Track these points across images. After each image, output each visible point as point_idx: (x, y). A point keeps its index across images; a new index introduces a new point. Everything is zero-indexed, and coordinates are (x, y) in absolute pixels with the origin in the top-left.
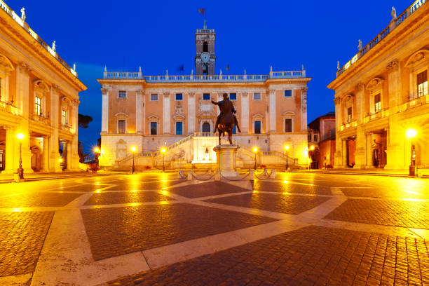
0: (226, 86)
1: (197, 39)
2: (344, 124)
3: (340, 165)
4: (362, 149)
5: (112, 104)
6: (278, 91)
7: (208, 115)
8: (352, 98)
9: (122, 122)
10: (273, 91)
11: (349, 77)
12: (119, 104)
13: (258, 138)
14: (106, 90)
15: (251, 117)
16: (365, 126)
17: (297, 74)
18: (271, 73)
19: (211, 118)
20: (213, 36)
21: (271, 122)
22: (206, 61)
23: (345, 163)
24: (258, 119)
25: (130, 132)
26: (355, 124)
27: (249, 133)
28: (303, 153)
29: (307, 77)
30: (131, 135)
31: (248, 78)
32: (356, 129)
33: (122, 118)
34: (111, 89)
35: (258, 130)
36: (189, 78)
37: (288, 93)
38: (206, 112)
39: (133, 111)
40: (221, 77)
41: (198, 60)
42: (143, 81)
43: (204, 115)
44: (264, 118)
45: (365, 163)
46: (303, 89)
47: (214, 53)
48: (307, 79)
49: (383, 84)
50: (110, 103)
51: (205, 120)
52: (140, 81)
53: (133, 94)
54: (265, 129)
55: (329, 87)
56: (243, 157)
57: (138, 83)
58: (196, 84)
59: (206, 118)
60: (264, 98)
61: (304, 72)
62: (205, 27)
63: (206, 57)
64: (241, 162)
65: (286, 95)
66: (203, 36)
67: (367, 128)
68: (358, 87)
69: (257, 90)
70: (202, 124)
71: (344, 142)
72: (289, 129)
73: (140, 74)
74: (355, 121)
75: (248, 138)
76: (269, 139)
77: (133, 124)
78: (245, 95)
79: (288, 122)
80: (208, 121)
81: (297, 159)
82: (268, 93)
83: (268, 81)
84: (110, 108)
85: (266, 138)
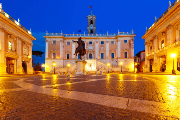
0: (99, 38)
1: (88, 19)
2: (149, 54)
3: (147, 71)
4: (156, 64)
5: (50, 46)
6: (121, 40)
7: (92, 51)
8: (152, 42)
9: (54, 54)
10: (119, 40)
11: (151, 33)
12: (53, 46)
13: (113, 60)
14: (47, 41)
15: (110, 52)
16: (157, 54)
17: (130, 33)
18: (119, 33)
19: (93, 52)
20: (95, 18)
21: (119, 53)
22: (92, 28)
23: (149, 70)
24: (113, 52)
25: (58, 58)
26: (153, 53)
27: (109, 58)
28: (132, 66)
29: (134, 34)
30: (58, 59)
31: (109, 35)
32: (153, 55)
33: (54, 52)
34: (49, 40)
35: (113, 57)
36: (83, 35)
37: (126, 41)
38: (90, 50)
39: (59, 49)
40: (97, 35)
41: (88, 28)
42: (63, 36)
43: (90, 51)
44: (116, 52)
45: (157, 70)
46: (132, 40)
47: (95, 25)
48: (134, 35)
49: (165, 36)
50: (49, 46)
51: (90, 53)
52: (62, 36)
53: (59, 42)
54: (116, 56)
55: (142, 38)
56: (106, 68)
57: (61, 37)
58: (86, 38)
59: (91, 52)
60: (116, 43)
61: (133, 32)
62: (92, 14)
63: (92, 27)
64: (105, 70)
65: (125, 42)
66: (90, 18)
67: (158, 55)
68: (154, 37)
69: (113, 40)
70: (89, 54)
71: (149, 61)
72: (126, 56)
73: (62, 33)
74: (153, 52)
75: (109, 60)
76: (118, 60)
77: (59, 55)
78: (107, 42)
79: (126, 53)
80: (91, 53)
81: (129, 69)
82: (117, 41)
83: (117, 36)
84: (49, 48)
85: (116, 60)
